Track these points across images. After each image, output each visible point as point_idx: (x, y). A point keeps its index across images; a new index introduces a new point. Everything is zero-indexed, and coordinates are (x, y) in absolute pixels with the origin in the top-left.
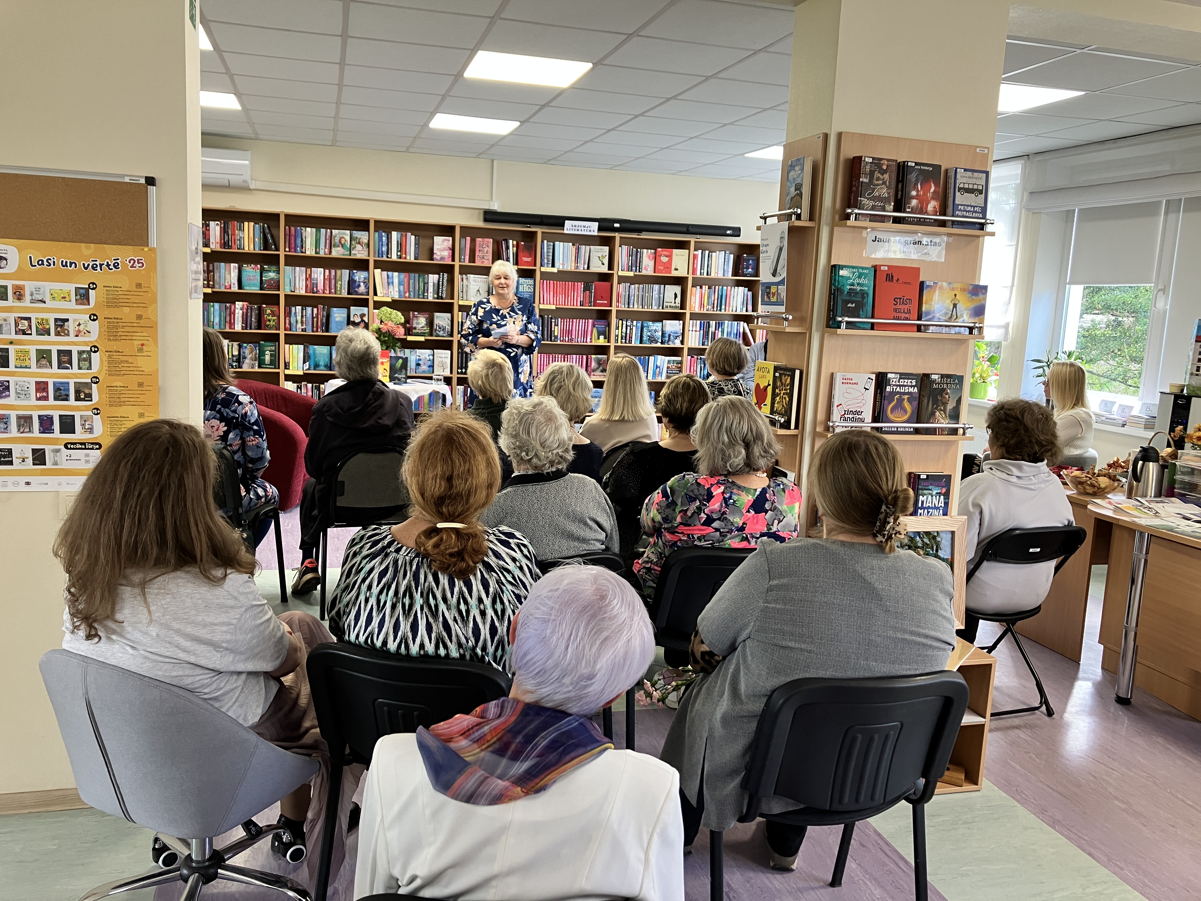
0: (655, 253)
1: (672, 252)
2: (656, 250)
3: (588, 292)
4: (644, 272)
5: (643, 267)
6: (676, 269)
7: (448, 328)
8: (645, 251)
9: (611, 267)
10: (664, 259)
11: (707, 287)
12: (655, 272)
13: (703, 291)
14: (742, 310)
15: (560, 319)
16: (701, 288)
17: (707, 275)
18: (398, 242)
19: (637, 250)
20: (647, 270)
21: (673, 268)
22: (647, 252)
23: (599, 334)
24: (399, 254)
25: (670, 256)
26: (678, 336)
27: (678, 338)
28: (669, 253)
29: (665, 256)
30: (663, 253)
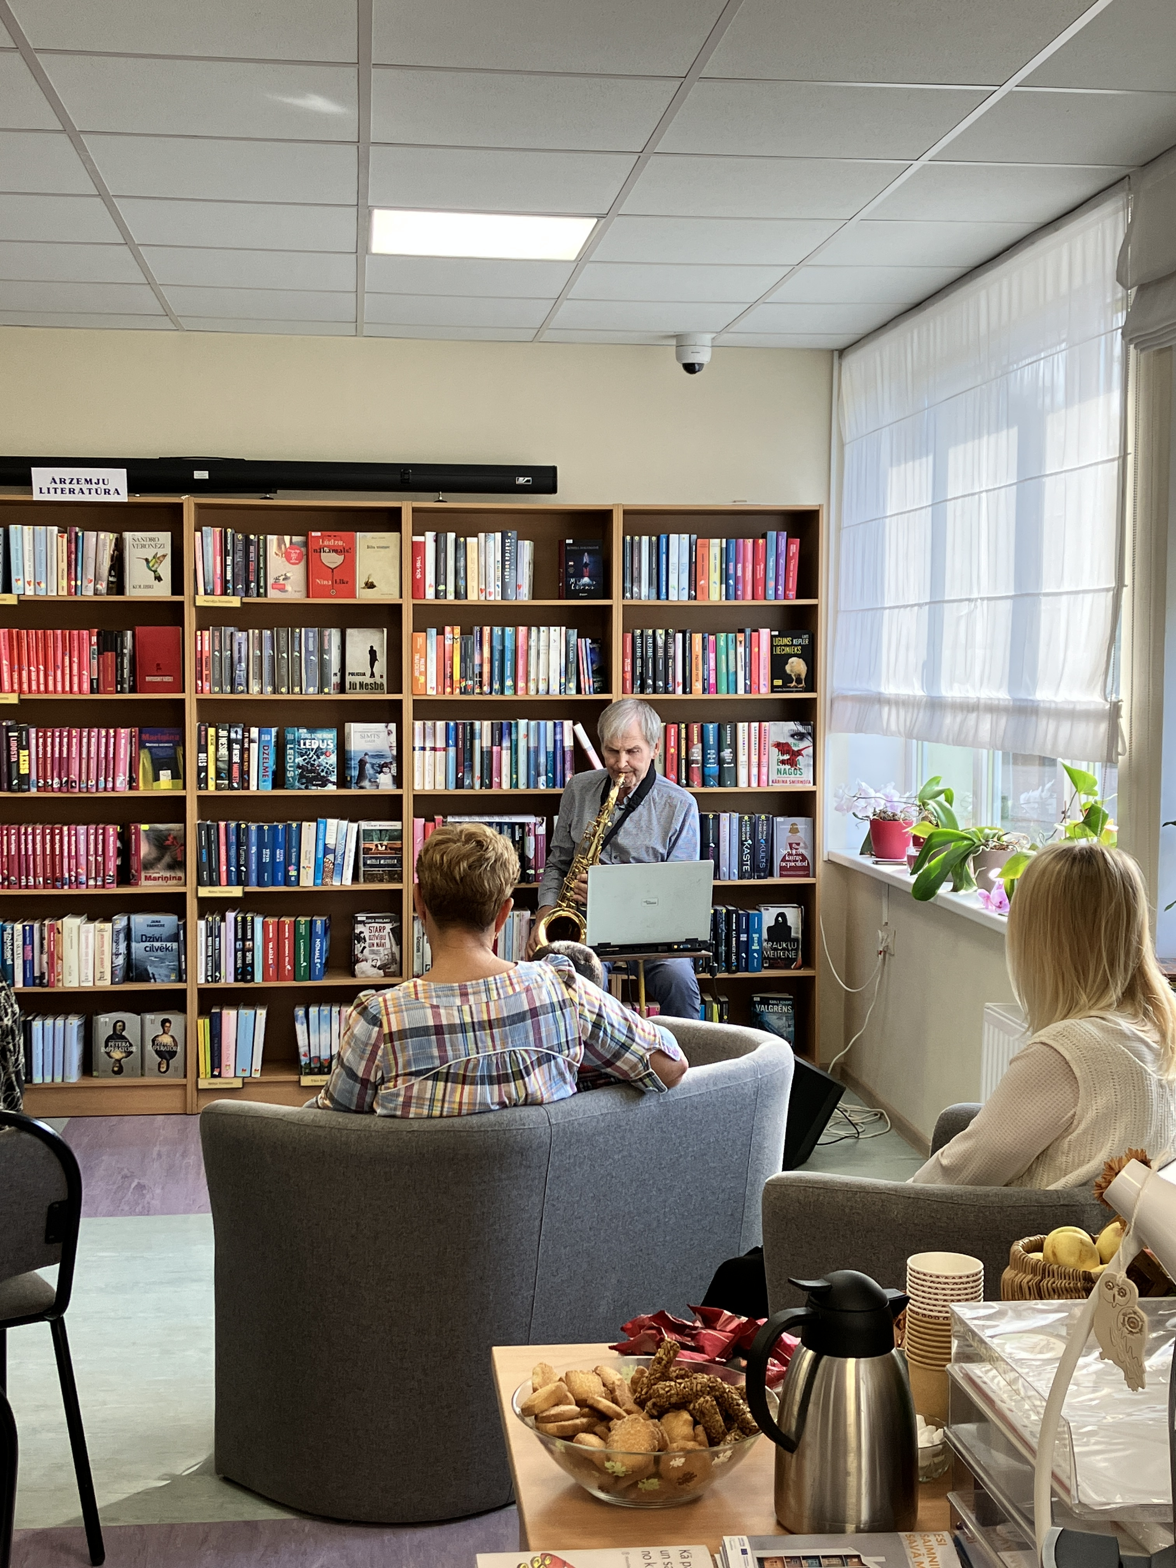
0: (306, 544)
1: (353, 542)
2: (306, 535)
3: (110, 655)
4: (273, 596)
5: (270, 581)
6: (370, 585)
8: (272, 539)
9: (177, 586)
10: (332, 560)
11: (457, 630)
12: (308, 596)
13: (448, 642)
14: (563, 688)
15: (33, 732)
16: (441, 632)
17: (457, 595)
19: (247, 538)
20: (282, 589)
21: (360, 582)
22: (280, 543)
23: (158, 766)
25: (348, 552)
26: (386, 765)
27: (385, 769)
28: (341, 543)
29: (336, 551)
30: (326, 543)
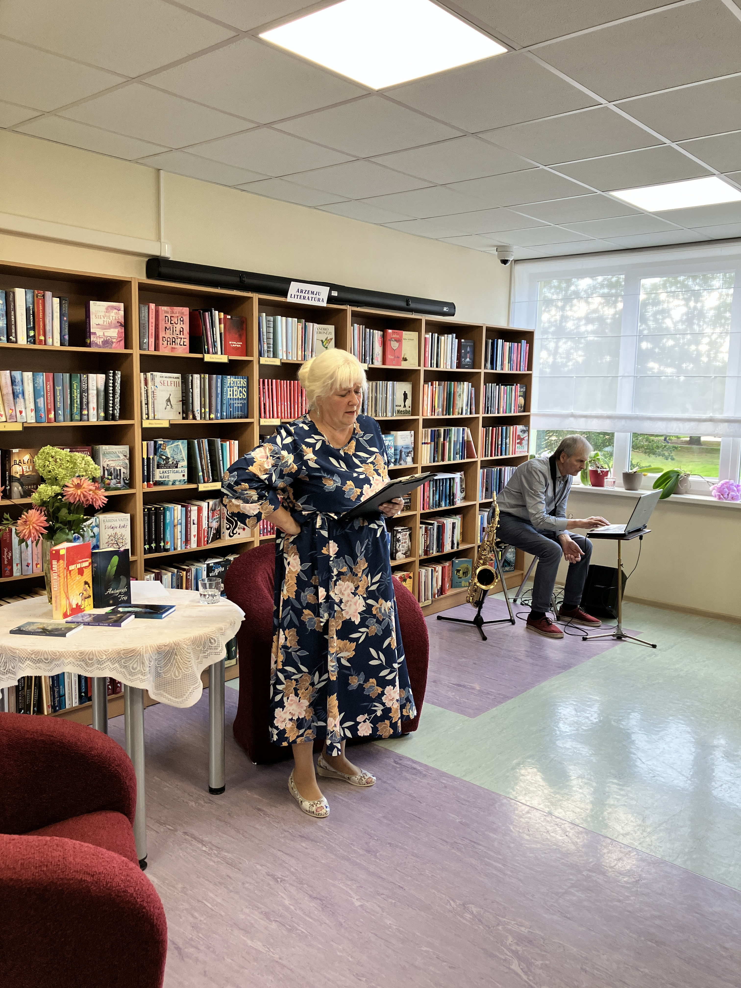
0: (383, 336)
1: (401, 335)
2: (384, 331)
4: (375, 364)
5: (375, 355)
6: (405, 360)
7: (125, 471)
8: (376, 332)
10: (393, 345)
11: (437, 383)
12: (384, 363)
13: (434, 389)
14: (466, 412)
16: (432, 385)
17: (437, 366)
18: (27, 310)
19: (368, 331)
20: (378, 361)
21: (403, 357)
22: (378, 335)
24: (32, 333)
26: (409, 453)
27: (410, 455)
28: (398, 336)
29: (396, 340)
30: (393, 336)
